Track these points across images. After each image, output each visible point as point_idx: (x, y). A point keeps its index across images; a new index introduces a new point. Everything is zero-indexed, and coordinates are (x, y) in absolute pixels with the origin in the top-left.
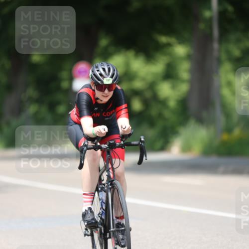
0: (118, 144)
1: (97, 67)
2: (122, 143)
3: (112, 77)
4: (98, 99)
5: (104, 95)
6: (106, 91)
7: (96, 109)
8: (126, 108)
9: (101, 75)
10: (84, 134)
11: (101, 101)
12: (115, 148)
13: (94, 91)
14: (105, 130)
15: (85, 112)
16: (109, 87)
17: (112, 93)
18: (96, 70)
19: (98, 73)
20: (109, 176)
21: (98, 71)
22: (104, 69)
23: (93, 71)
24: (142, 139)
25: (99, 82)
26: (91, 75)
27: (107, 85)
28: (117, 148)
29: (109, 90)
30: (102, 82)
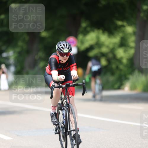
0: (71, 85)
1: (60, 44)
2: (73, 84)
3: (68, 49)
4: (60, 60)
5: (64, 58)
6: (65, 56)
7: (60, 66)
8: (75, 65)
9: (62, 48)
10: (53, 80)
11: (62, 62)
12: (70, 87)
13: (58, 56)
14: (63, 78)
15: (54, 68)
16: (67, 54)
17: (68, 57)
18: (59, 45)
19: (60, 47)
20: (66, 102)
21: (61, 45)
22: (64, 45)
23: (58, 46)
24: (84, 82)
25: (61, 51)
26: (57, 48)
27: (65, 53)
28: (71, 87)
29: (67, 56)
30: (63, 51)
